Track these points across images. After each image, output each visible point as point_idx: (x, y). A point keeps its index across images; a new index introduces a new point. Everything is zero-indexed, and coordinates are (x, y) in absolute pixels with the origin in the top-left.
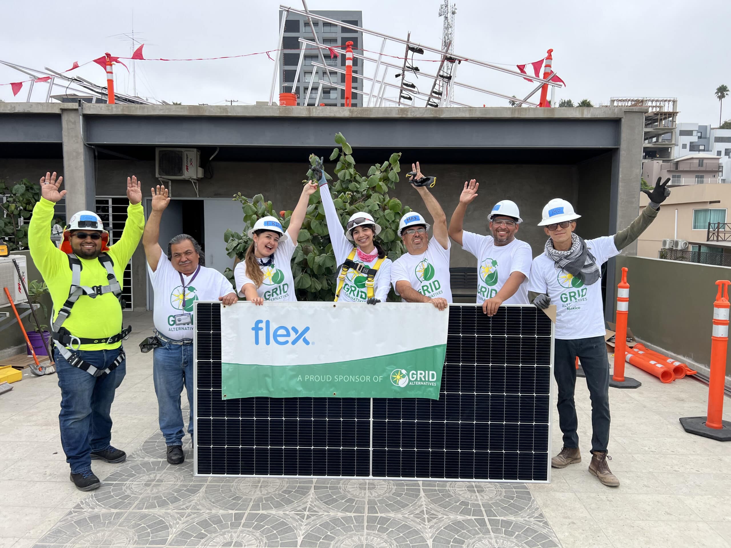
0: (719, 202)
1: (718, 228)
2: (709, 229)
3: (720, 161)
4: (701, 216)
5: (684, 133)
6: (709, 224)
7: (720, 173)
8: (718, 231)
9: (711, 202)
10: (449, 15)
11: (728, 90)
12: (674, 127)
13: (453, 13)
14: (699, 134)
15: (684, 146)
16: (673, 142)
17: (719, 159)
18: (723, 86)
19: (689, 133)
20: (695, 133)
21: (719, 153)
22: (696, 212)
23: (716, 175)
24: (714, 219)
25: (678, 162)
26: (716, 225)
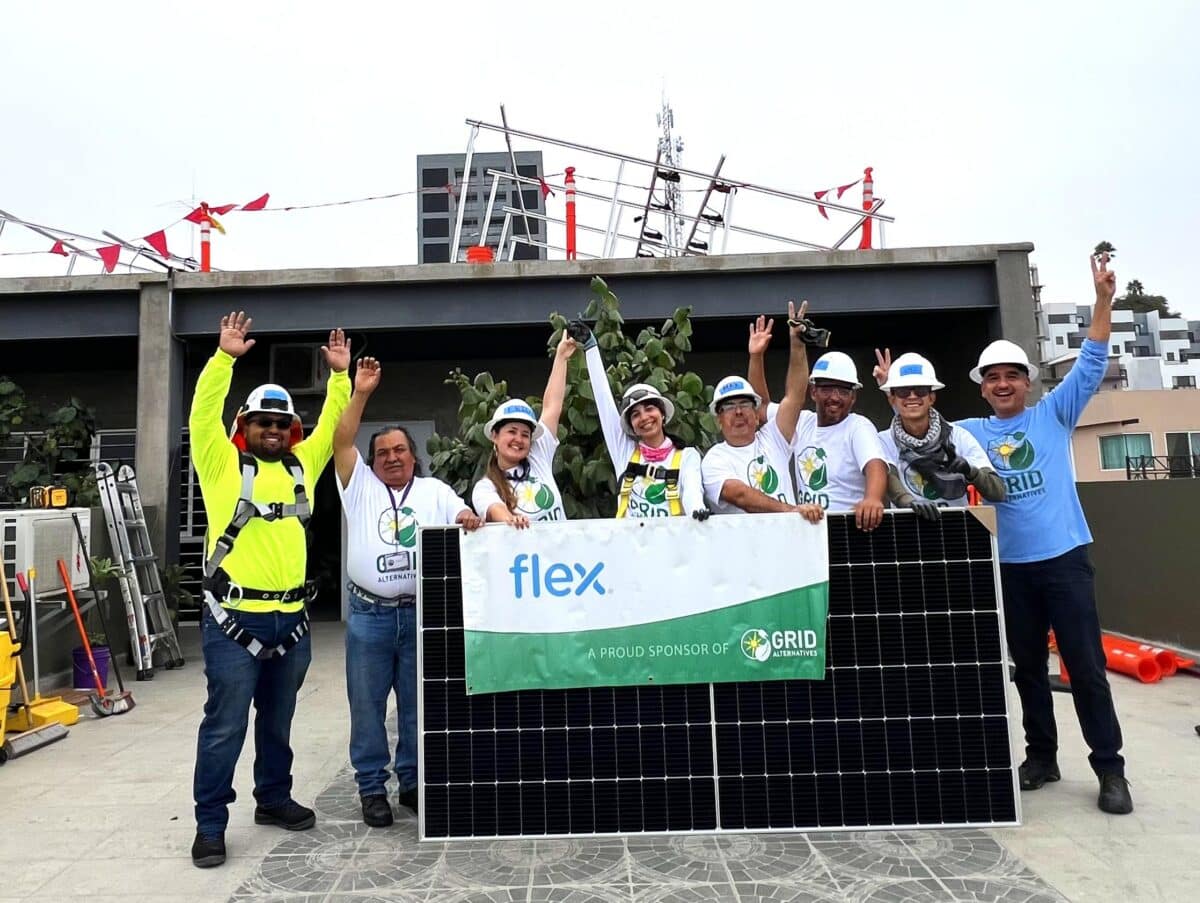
0: (1136, 421)
1: (1143, 465)
2: (1128, 467)
3: (1121, 361)
4: (1113, 448)
5: (1056, 319)
6: (1128, 459)
7: (1124, 382)
8: (1144, 470)
9: (1124, 423)
10: (674, 153)
11: (1113, 250)
12: (1039, 310)
13: (679, 150)
14: (1080, 321)
15: (1060, 341)
16: (1041, 335)
17: (1118, 357)
18: (1104, 243)
19: (1063, 319)
20: (1072, 319)
21: (1116, 349)
22: (1103, 440)
23: (1118, 384)
24: (1133, 450)
25: (1053, 365)
26: (1139, 461)
